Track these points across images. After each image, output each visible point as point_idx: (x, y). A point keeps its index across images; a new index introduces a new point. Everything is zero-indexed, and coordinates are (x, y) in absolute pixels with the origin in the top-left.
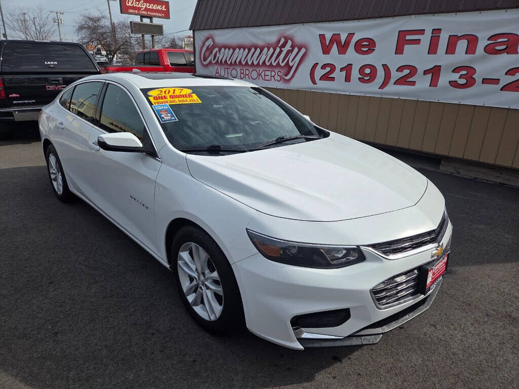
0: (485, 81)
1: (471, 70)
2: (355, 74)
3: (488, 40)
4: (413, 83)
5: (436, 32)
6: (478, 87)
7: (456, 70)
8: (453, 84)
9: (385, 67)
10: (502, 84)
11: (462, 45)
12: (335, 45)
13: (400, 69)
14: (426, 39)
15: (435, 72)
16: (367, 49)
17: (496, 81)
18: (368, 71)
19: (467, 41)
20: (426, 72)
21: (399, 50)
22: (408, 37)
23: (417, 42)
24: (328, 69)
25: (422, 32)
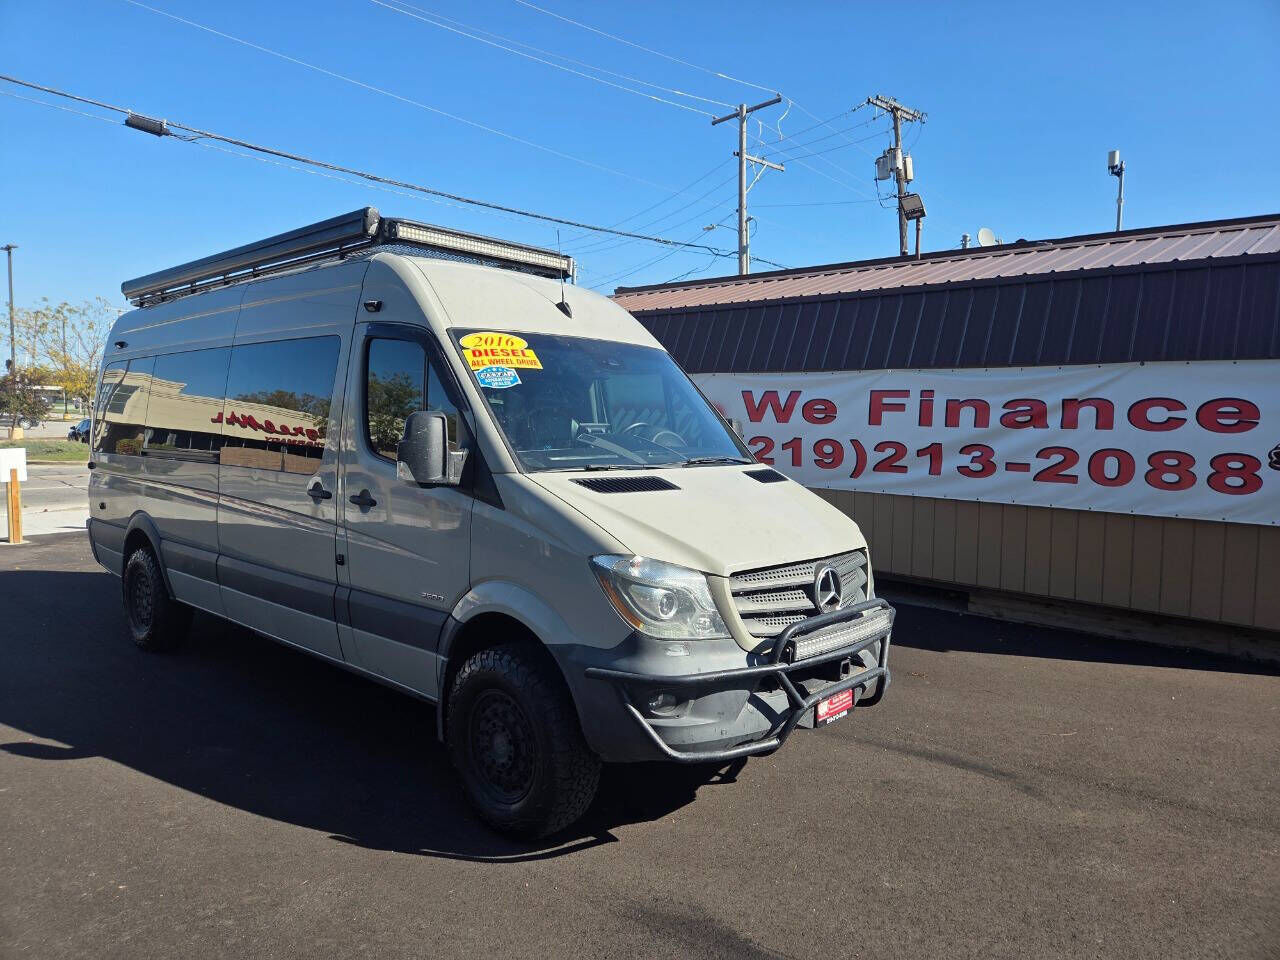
0: (1010, 466)
1: (988, 451)
2: (808, 454)
3: (1004, 407)
4: (903, 469)
5: (927, 395)
6: (1001, 476)
7: (965, 450)
8: (964, 471)
9: (855, 442)
10: (1034, 471)
11: (967, 415)
12: (769, 408)
13: (880, 447)
14: (913, 403)
15: (934, 453)
16: (823, 416)
17: (1025, 467)
18: (828, 449)
19: (973, 410)
20: (920, 453)
21: (874, 419)
22: (886, 400)
23: (901, 407)
24: (761, 445)
25: (905, 393)
